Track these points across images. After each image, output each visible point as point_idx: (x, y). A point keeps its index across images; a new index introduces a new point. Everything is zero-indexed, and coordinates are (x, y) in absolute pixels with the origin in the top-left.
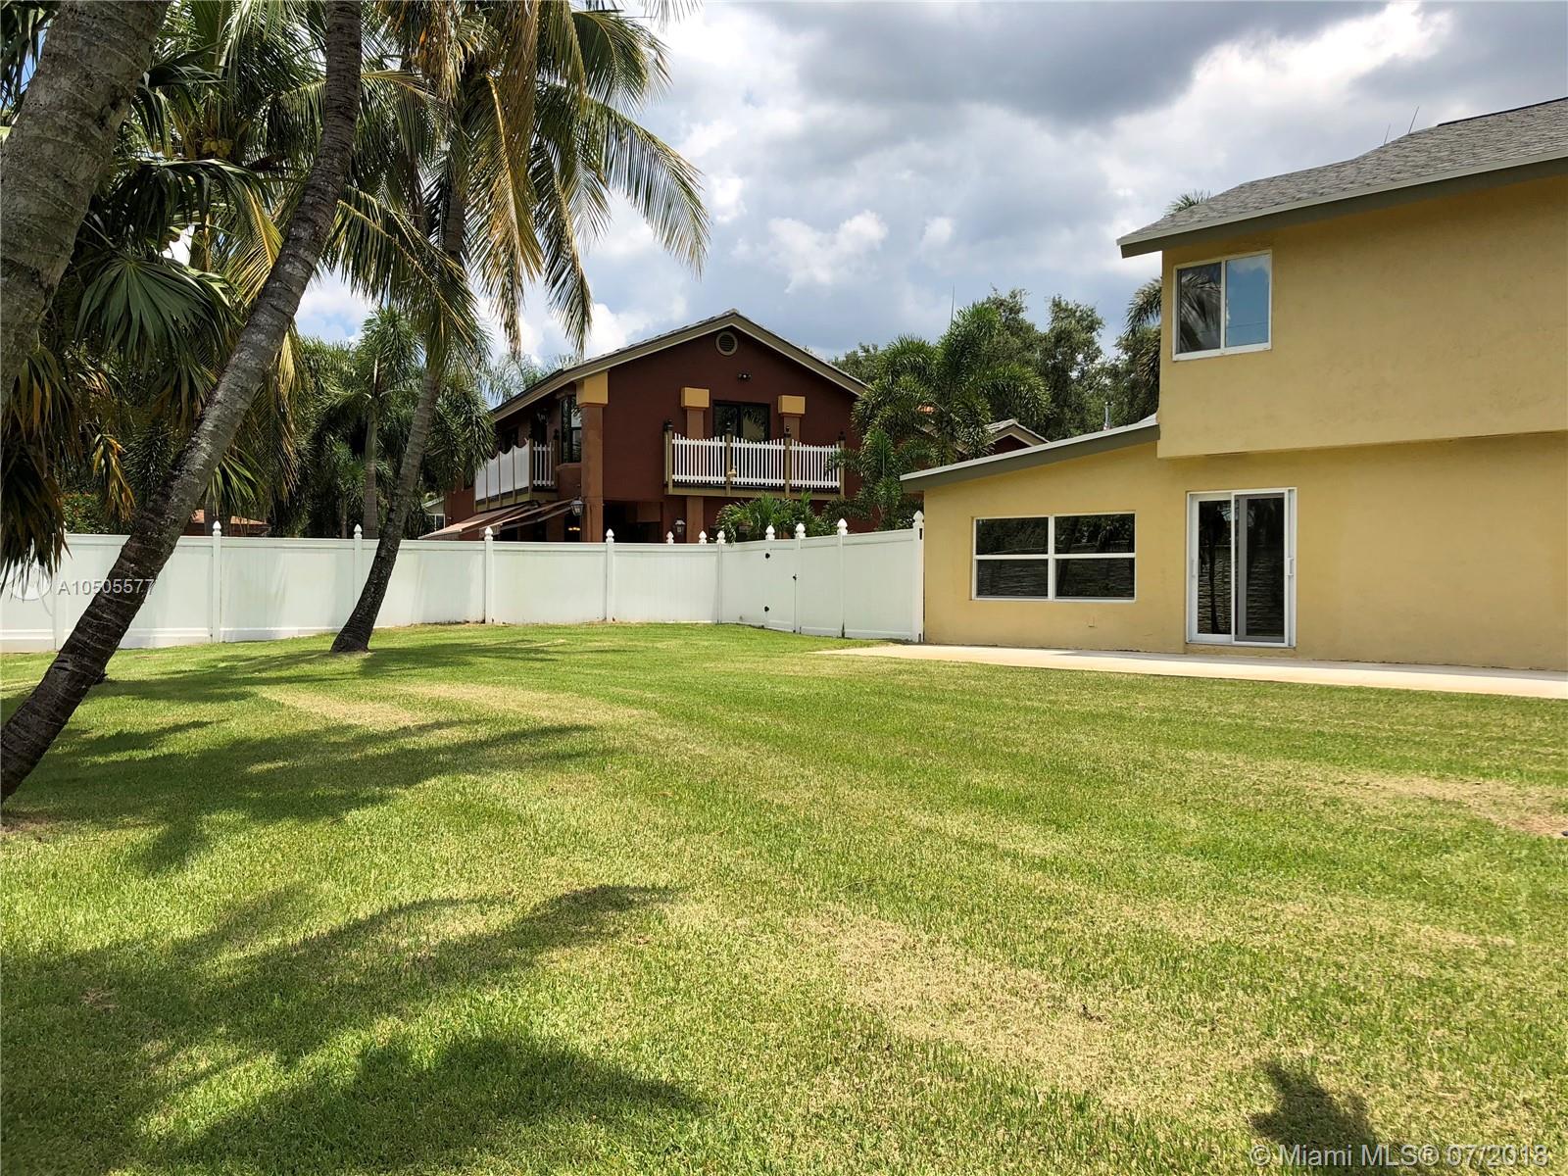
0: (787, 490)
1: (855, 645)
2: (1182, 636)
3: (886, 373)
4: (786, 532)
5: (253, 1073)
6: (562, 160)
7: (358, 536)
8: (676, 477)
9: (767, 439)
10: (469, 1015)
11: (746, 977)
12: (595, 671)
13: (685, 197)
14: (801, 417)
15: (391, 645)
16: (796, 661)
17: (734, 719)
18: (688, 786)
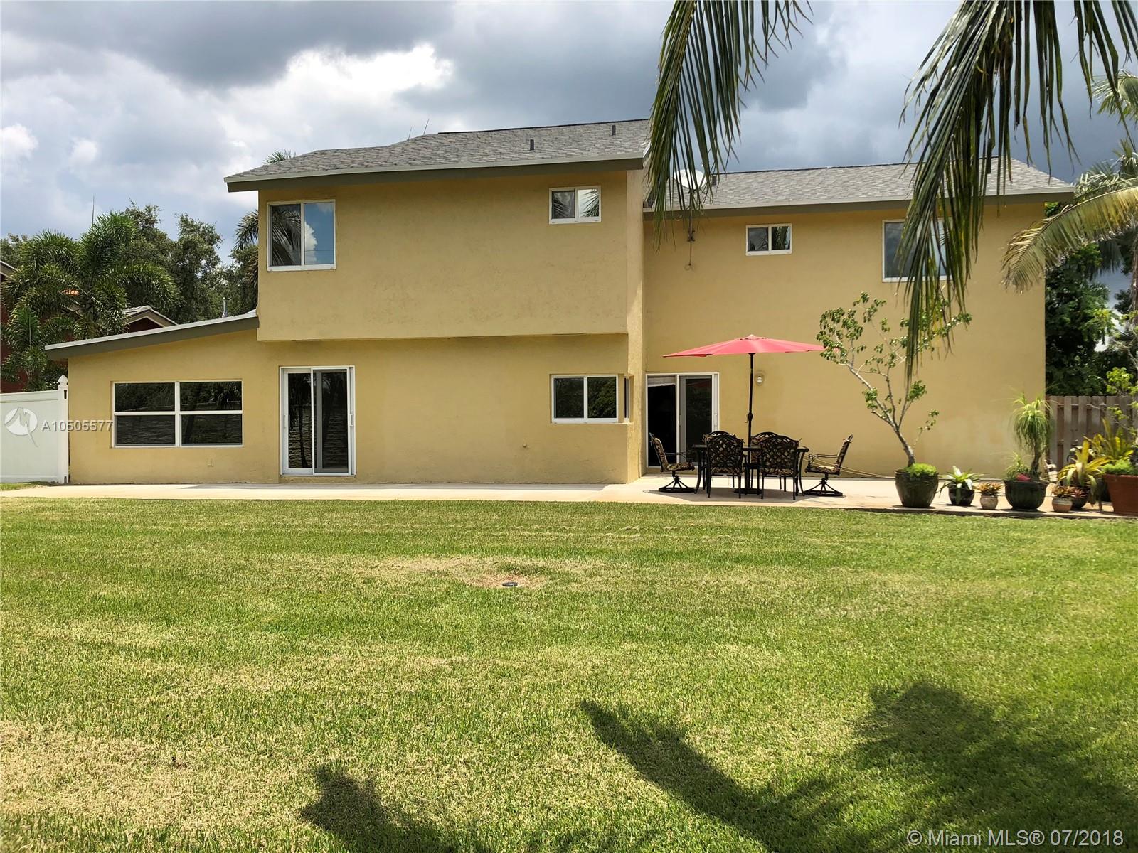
2: (278, 470)
3: (31, 260)
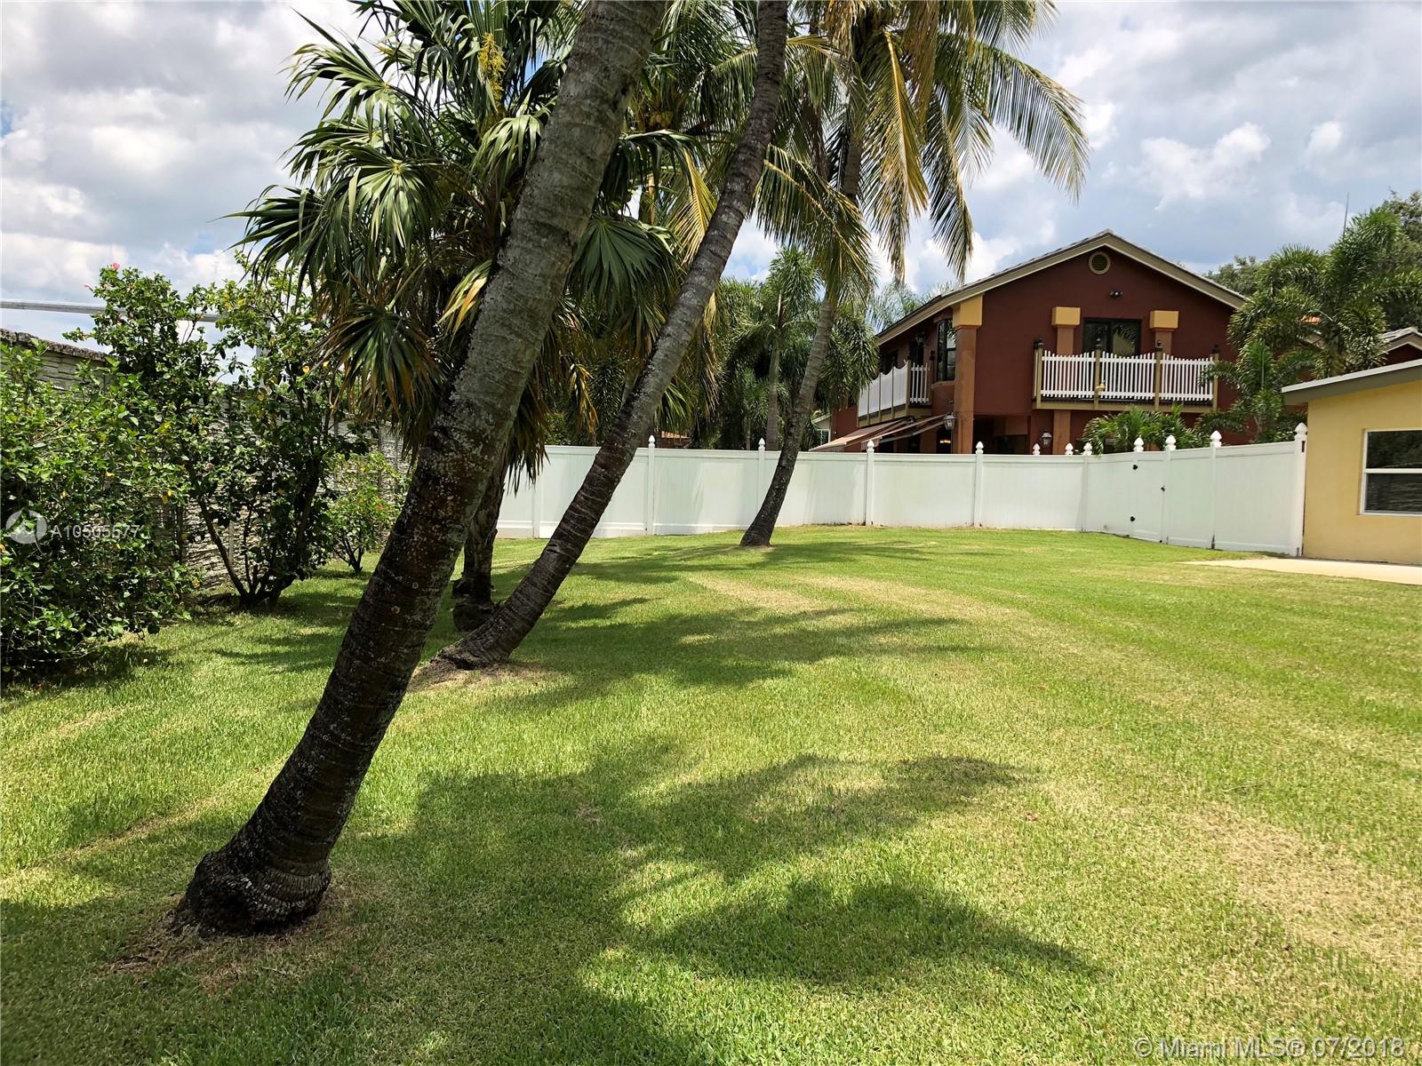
0: (1157, 403)
1: (1226, 557)
3: (1267, 284)
4: (1155, 444)
5: (707, 888)
6: (949, 103)
7: (762, 448)
8: (1044, 392)
9: (1137, 353)
10: (879, 864)
11: (1133, 862)
12: (966, 572)
13: (1066, 126)
14: (1174, 332)
15: (787, 542)
16: (1164, 570)
17: (1106, 622)
18: (1063, 681)
